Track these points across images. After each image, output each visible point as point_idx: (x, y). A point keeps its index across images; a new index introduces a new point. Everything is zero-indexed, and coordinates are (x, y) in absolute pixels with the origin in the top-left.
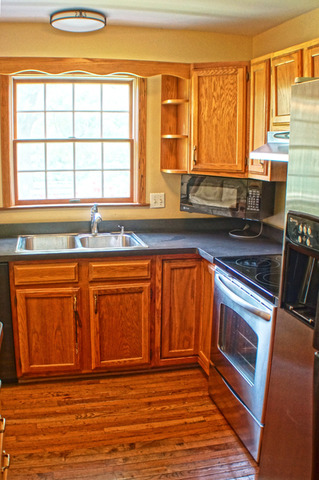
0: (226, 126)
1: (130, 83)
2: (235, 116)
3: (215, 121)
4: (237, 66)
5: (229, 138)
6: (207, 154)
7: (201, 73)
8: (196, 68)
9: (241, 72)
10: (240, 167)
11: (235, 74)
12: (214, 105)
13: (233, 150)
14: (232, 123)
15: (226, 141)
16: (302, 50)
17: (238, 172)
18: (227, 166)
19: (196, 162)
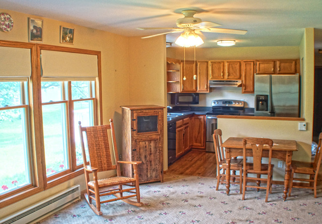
0: (191, 78)
3: (188, 77)
6: (186, 87)
8: (182, 61)
9: (195, 63)
13: (193, 85)
16: (224, 62)
17: (194, 91)
19: (183, 89)
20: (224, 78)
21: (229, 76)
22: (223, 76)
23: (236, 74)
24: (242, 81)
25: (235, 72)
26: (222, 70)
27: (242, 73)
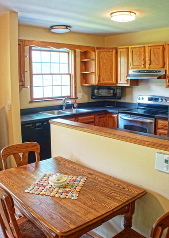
0: (109, 69)
1: (68, 53)
2: (112, 65)
3: (105, 67)
4: (113, 49)
5: (110, 73)
6: (103, 79)
7: (100, 50)
8: (97, 48)
9: (114, 51)
10: (115, 82)
11: (112, 51)
12: (105, 61)
13: (112, 77)
14: (111, 68)
15: (109, 74)
16: (145, 47)
17: (114, 84)
18: (110, 82)
19: (99, 81)
20: (145, 67)
21: (150, 64)
22: (145, 64)
23: (159, 62)
24: (166, 71)
25: (157, 60)
26: (142, 58)
27: (165, 61)
